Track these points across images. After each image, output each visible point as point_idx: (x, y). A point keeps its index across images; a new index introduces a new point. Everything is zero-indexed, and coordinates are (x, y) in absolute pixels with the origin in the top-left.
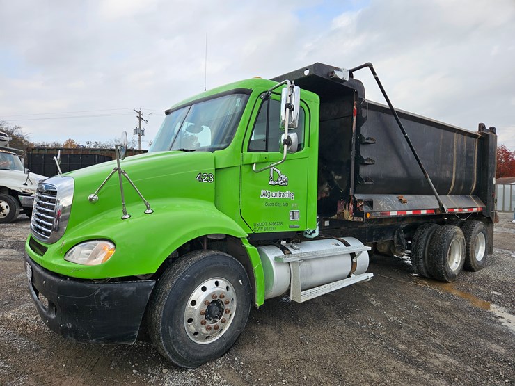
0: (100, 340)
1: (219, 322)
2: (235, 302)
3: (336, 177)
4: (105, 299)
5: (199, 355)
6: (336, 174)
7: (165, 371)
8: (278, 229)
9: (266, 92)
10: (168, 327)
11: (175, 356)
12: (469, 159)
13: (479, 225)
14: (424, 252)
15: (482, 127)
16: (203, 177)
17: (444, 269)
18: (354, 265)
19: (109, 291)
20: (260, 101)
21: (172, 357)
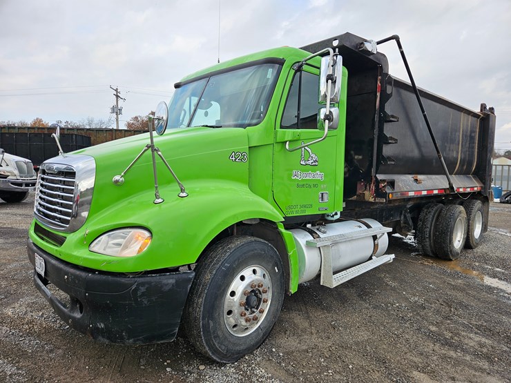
0: (138, 340)
1: (257, 313)
2: (271, 290)
3: (356, 157)
4: (143, 294)
5: (238, 348)
6: (356, 154)
7: (202, 367)
8: (309, 212)
9: (299, 62)
10: (208, 321)
11: (215, 351)
12: (472, 138)
13: (478, 204)
14: (430, 232)
15: (483, 107)
16: (236, 156)
17: (450, 247)
18: (376, 246)
19: (147, 286)
20: (292, 72)
21: (212, 353)
